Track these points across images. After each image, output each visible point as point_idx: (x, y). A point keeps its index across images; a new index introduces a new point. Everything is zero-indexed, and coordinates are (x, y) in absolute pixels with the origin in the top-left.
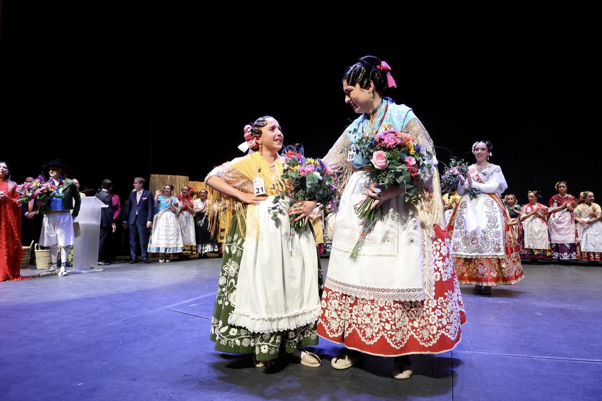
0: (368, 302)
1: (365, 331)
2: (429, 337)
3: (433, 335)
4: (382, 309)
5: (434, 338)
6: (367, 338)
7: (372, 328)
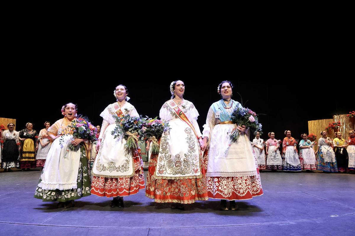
0: (240, 179)
1: (239, 191)
2: (257, 190)
3: (259, 189)
4: (246, 180)
5: (259, 190)
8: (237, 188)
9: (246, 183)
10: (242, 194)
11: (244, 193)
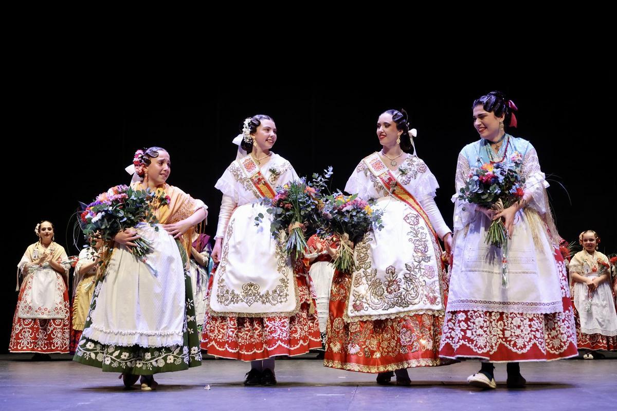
6: (519, 348)
7: (523, 338)
8: (511, 335)
9: (530, 326)
10: (522, 348)
11: (525, 346)
